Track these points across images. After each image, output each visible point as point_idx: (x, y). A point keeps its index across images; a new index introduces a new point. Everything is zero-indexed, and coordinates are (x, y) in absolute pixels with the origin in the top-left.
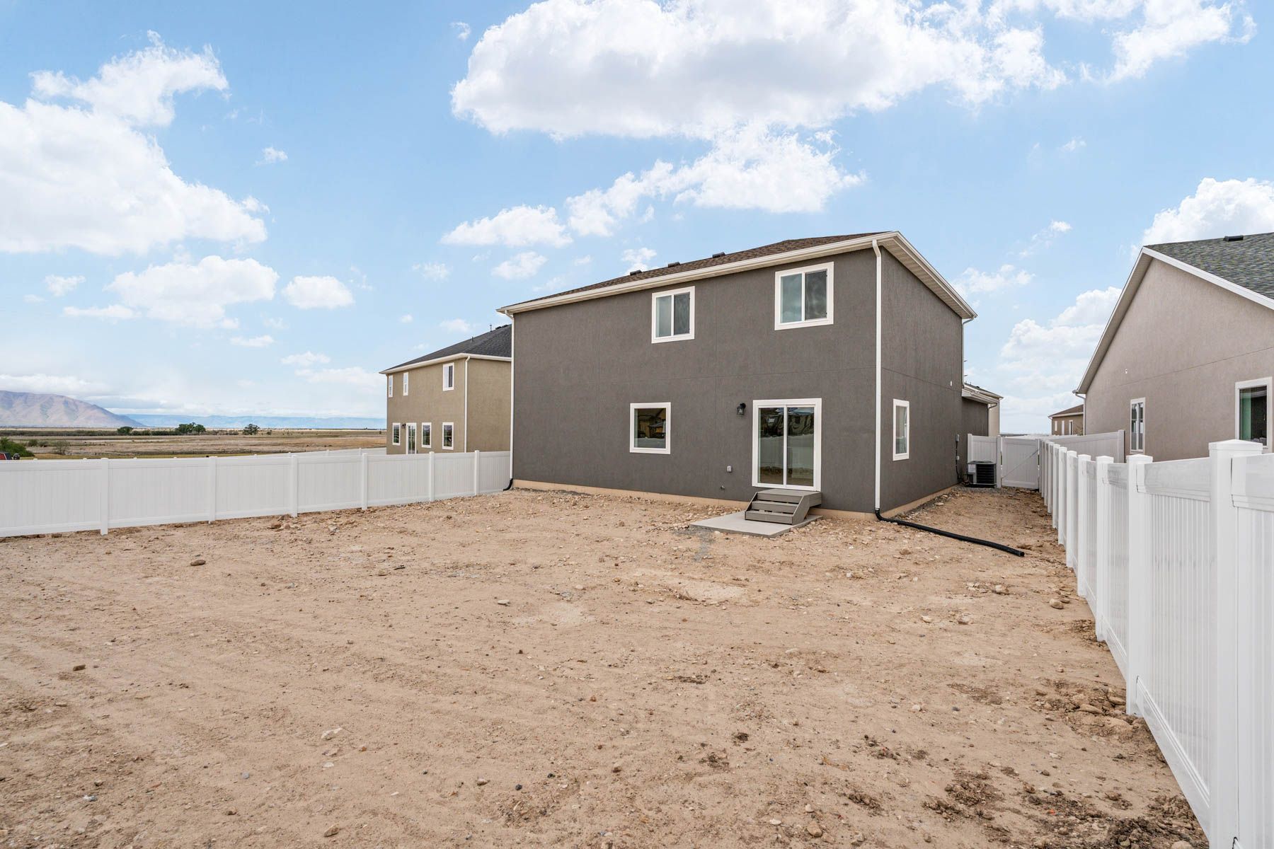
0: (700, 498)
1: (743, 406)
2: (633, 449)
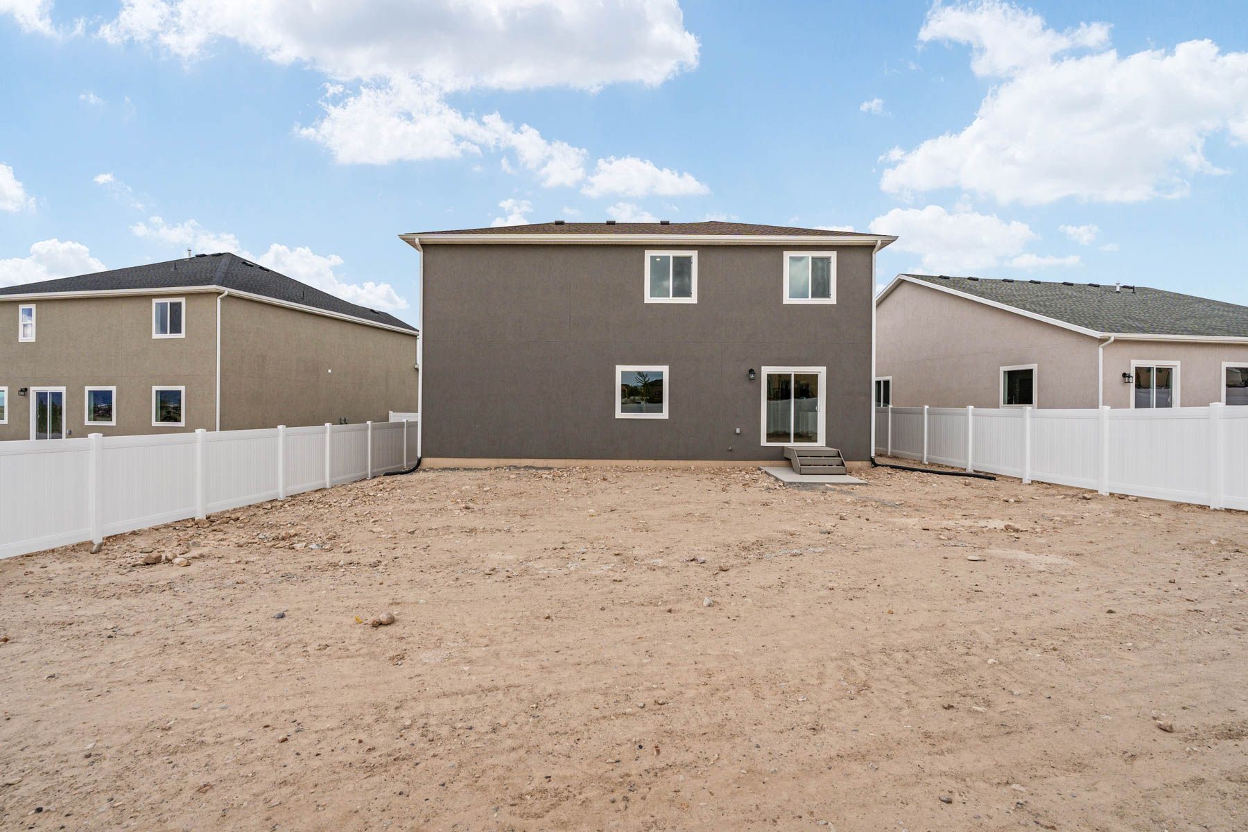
0: (703, 461)
1: (751, 371)
2: (619, 414)
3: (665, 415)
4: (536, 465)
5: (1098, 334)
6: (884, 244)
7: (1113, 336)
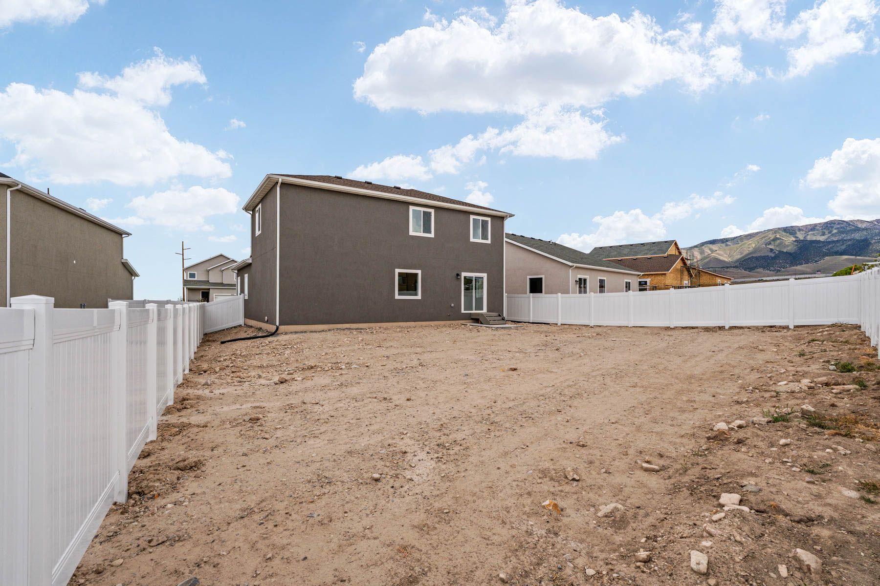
0: (437, 321)
1: (457, 275)
2: (397, 297)
3: (419, 297)
4: (352, 327)
5: (570, 264)
6: (510, 217)
7: (575, 265)
